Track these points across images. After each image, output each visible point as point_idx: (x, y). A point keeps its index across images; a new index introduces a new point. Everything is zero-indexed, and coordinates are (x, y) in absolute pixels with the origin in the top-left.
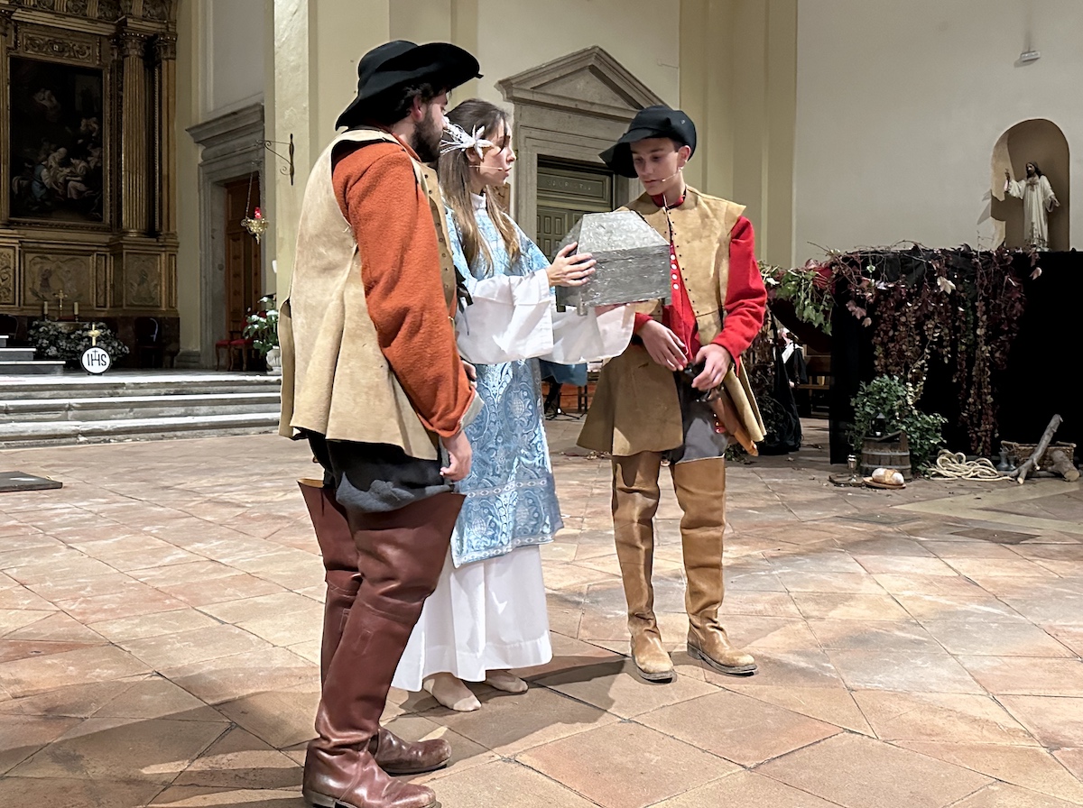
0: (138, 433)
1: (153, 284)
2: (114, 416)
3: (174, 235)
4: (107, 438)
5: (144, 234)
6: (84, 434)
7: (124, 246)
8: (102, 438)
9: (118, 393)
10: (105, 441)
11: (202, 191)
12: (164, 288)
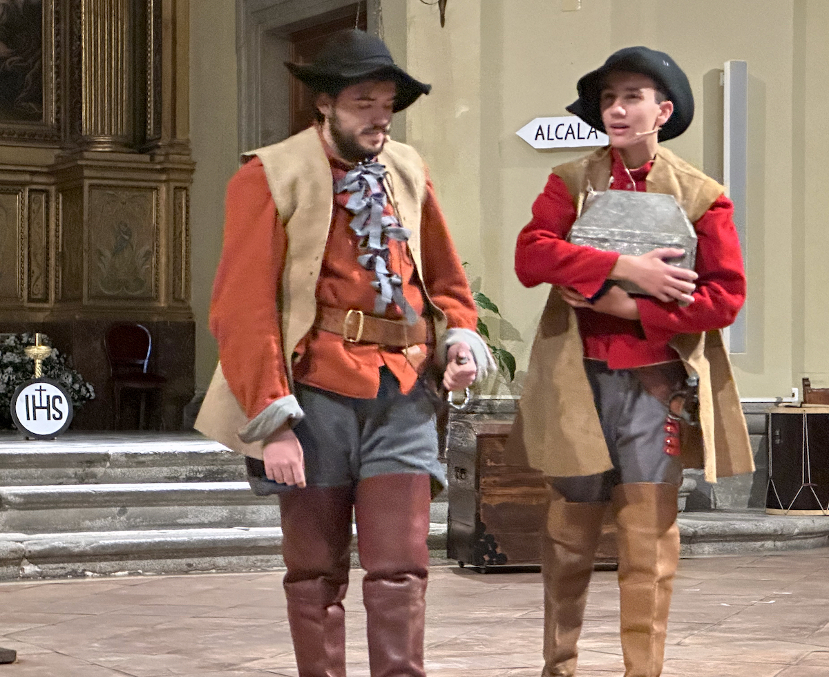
0: (140, 558)
1: (142, 251)
2: (88, 523)
3: (185, 147)
4: (79, 567)
5: (126, 145)
6: (35, 558)
7: (87, 173)
8: (70, 567)
9: (94, 476)
10: (75, 574)
11: (243, 51)
12: (163, 260)
